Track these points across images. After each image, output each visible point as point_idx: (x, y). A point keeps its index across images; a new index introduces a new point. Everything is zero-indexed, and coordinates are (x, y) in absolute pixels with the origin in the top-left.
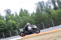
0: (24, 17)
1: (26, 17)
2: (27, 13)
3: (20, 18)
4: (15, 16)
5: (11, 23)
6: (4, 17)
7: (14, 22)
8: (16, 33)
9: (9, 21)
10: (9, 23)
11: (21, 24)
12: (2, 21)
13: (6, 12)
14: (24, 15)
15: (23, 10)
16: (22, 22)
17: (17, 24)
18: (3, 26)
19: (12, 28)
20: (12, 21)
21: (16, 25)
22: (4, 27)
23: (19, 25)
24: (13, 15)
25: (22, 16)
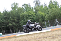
0: (53, 9)
1: (55, 9)
2: (57, 5)
3: (49, 9)
4: (44, 7)
5: (40, 14)
6: (33, 8)
7: (43, 14)
8: (44, 25)
9: (38, 12)
10: (38, 15)
11: (50, 16)
12: (31, 12)
13: (36, 3)
14: (53, 7)
15: (53, 2)
16: (51, 14)
17: (46, 15)
18: (32, 17)
19: (40, 20)
20: (41, 12)
21: (45, 17)
22: (32, 19)
23: (48, 17)
24: (42, 6)
25: (51, 8)
